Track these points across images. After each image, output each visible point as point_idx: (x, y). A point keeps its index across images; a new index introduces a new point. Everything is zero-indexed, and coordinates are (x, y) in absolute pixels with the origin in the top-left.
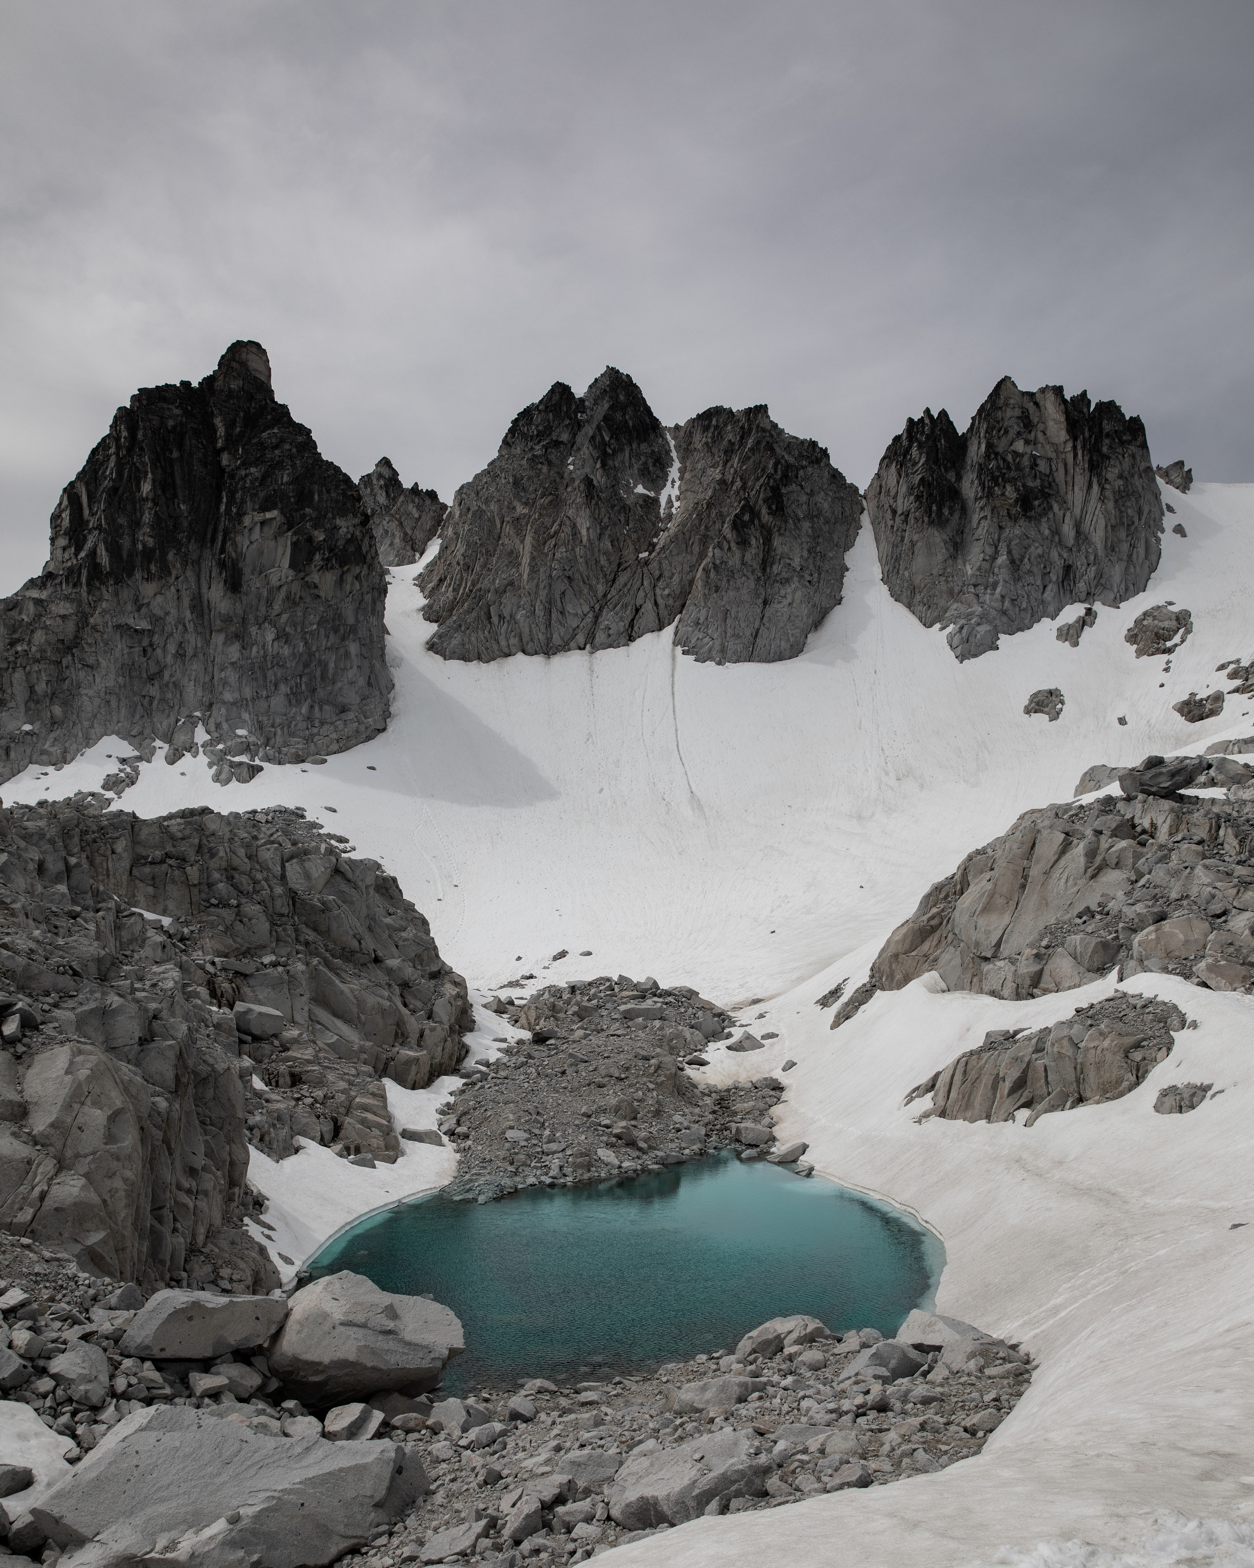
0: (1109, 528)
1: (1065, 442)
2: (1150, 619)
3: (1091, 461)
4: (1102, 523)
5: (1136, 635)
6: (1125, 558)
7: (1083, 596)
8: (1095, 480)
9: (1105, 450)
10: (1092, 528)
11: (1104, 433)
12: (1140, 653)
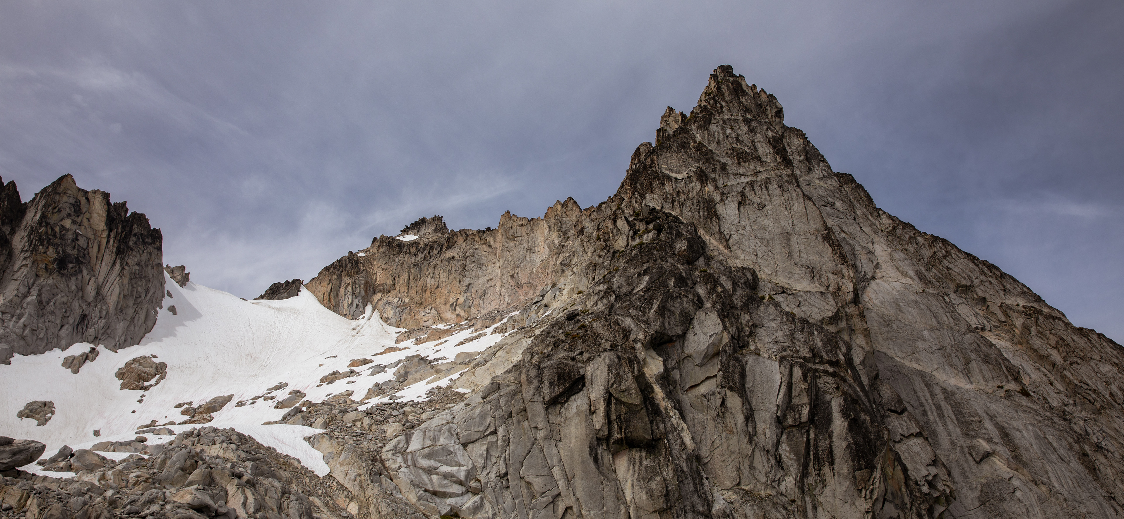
0: (122, 296)
1: (103, 231)
2: (137, 364)
3: (119, 248)
4: (117, 291)
5: (124, 374)
6: (129, 319)
7: (91, 338)
9: (131, 244)
10: (109, 293)
11: (133, 233)
12: (123, 387)
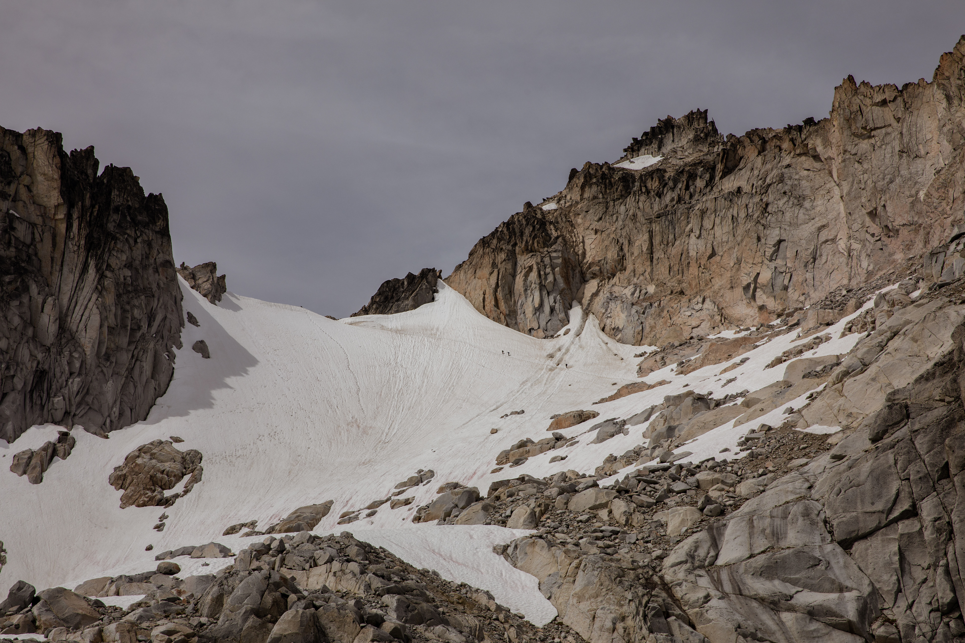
0: (105, 329)
1: (57, 207)
2: (147, 457)
3: (89, 238)
4: (96, 320)
5: (125, 477)
6: (123, 372)
7: (59, 415)
8: (92, 263)
9: (111, 226)
10: (82, 326)
11: (112, 206)
12: (126, 502)
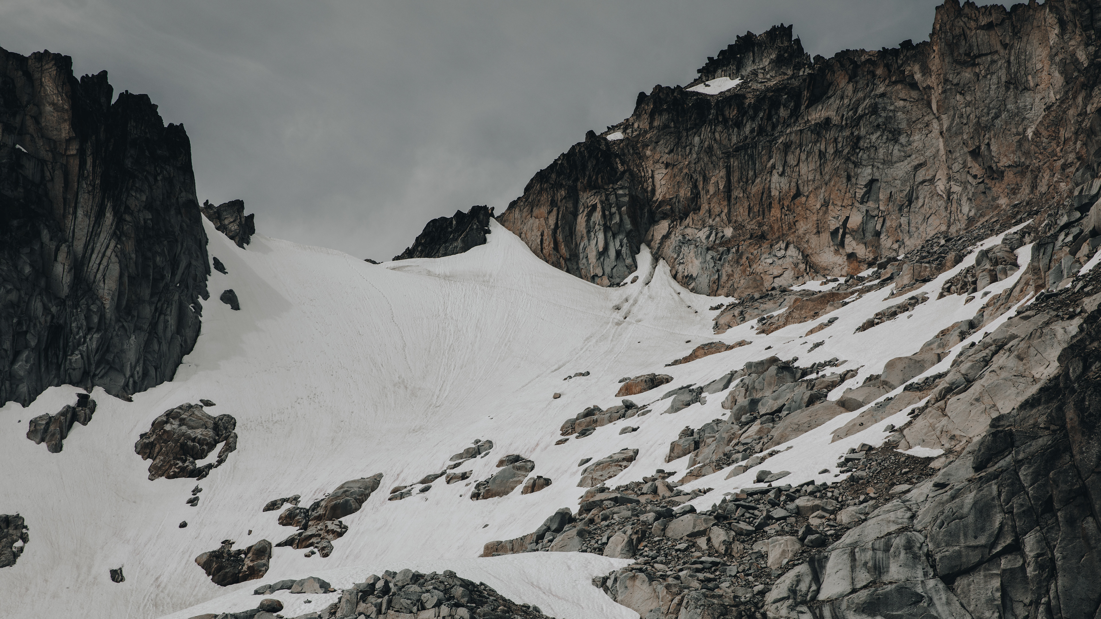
0: (126, 279)
1: (68, 141)
2: (176, 423)
3: (105, 176)
4: (115, 269)
5: (152, 445)
6: (146, 327)
7: (76, 375)
8: (109, 205)
9: (128, 163)
10: (99, 276)
11: (129, 139)
12: (155, 473)
